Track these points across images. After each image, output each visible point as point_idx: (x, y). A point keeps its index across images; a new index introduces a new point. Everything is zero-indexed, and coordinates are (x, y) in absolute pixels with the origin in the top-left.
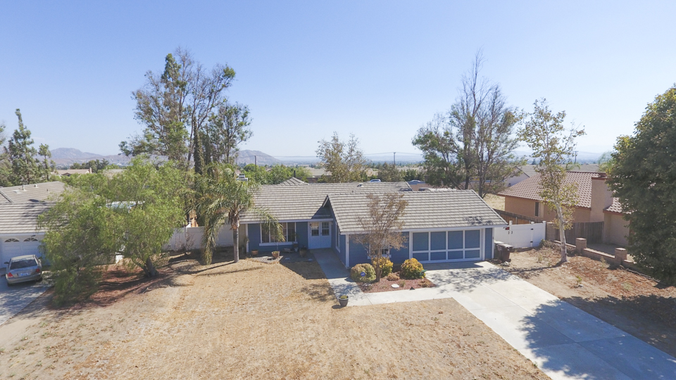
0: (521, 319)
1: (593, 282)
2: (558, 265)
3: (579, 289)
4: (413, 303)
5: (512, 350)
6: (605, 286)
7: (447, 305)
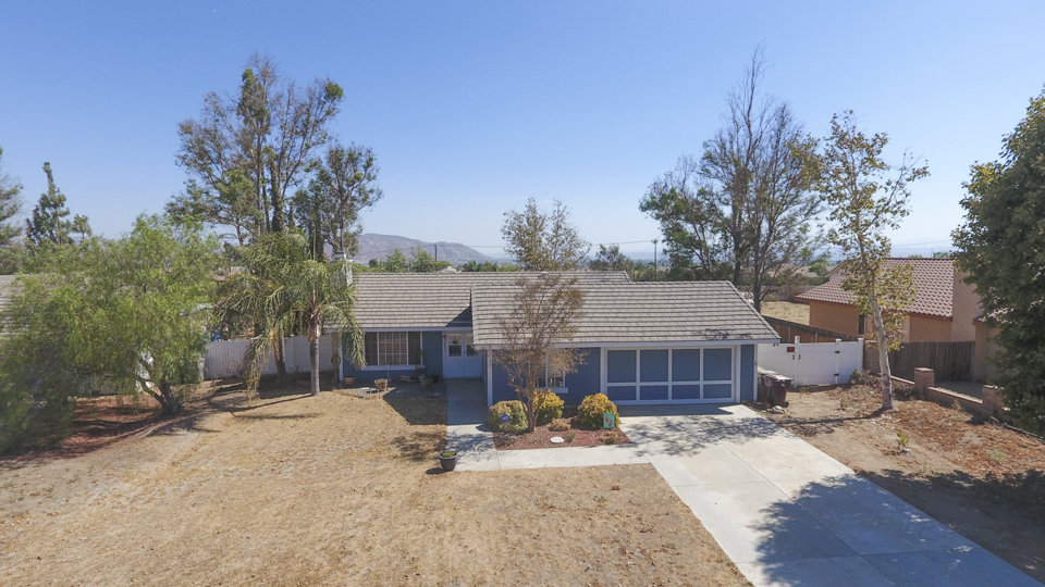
0: (766, 507)
1: (934, 445)
2: (876, 414)
3: (901, 457)
4: (574, 470)
5: (724, 564)
6: (955, 455)
7: (634, 475)
